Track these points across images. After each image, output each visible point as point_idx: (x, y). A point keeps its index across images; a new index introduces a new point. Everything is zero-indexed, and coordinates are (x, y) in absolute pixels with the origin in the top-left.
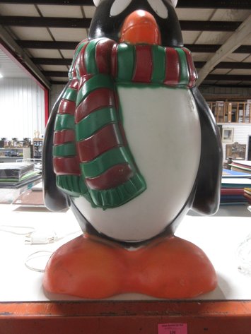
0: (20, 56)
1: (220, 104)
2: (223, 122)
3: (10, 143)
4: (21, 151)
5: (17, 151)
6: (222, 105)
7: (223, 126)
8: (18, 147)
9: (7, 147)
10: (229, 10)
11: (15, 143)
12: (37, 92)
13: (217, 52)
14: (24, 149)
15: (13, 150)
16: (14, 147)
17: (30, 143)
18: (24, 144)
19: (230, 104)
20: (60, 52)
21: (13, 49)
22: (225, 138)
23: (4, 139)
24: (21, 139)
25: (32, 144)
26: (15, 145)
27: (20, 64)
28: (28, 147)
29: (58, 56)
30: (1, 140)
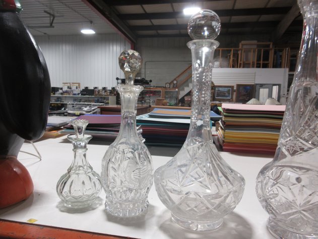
0: (107, 13)
3: (99, 91)
4: (108, 99)
5: (104, 98)
8: (105, 95)
9: (96, 95)
11: (103, 91)
12: (125, 45)
14: (110, 97)
15: (101, 98)
16: (102, 95)
17: (117, 92)
18: (110, 93)
20: (143, 7)
21: (102, 8)
23: (96, 88)
24: (110, 88)
26: (103, 94)
28: (115, 95)
29: (141, 11)
30: (93, 88)
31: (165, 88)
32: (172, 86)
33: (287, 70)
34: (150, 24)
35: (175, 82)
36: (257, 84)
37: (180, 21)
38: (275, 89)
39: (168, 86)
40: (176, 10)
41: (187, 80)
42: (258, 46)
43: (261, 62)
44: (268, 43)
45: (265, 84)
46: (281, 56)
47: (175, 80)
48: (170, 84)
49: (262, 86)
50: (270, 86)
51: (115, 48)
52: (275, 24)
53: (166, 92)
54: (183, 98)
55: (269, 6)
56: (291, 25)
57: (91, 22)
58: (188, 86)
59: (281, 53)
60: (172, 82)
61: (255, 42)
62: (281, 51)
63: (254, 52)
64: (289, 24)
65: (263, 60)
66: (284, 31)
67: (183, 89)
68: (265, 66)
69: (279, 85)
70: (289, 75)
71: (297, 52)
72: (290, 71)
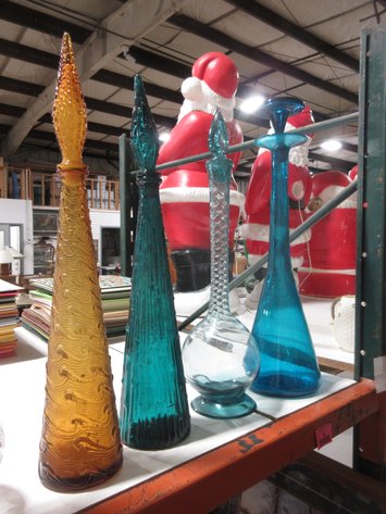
10: (47, 36)
13: (40, 96)
33: (30, 202)
38: (15, 231)
46: (19, 180)
50: (6, 227)
56: (30, 135)
59: (18, 176)
62: (19, 173)
64: (26, 133)
66: (19, 143)
69: (20, 226)
70: (34, 210)
71: (42, 177)
72: (35, 203)
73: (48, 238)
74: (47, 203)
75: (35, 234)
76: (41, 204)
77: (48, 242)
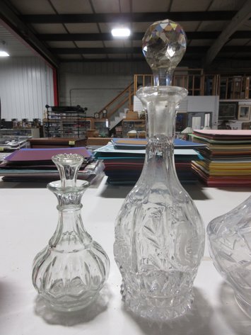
0: (23, 32)
1: (237, 79)
2: (240, 98)
3: (19, 123)
4: (30, 132)
5: (26, 131)
6: (240, 80)
7: (239, 103)
8: (27, 128)
12: (46, 71)
13: (233, 19)
14: (32, 130)
16: (23, 128)
17: (40, 124)
18: (32, 125)
19: (248, 78)
22: (241, 116)
23: (14, 120)
24: (31, 119)
25: (42, 124)
27: (24, 42)
28: (38, 127)
29: (63, 31)
30: (11, 120)
31: (94, 118)
32: (101, 115)
33: (218, 97)
34: (73, 46)
35: (105, 112)
36: (189, 113)
37: (107, 44)
38: (207, 117)
39: (97, 116)
40: (102, 31)
41: (117, 110)
42: (190, 72)
43: (193, 89)
44: (199, 69)
45: (197, 113)
46: (211, 83)
47: (104, 109)
48: (99, 114)
49: (194, 114)
50: (202, 115)
51: (34, 74)
52: (205, 49)
53: (96, 123)
54: (114, 129)
55: (199, 30)
56: (221, 51)
57: (4, 43)
58: (119, 116)
59: (211, 81)
60: (102, 111)
61: (187, 68)
62: (212, 78)
63: (186, 78)
64: (219, 49)
65: (195, 88)
66: (214, 57)
67: (114, 120)
68: (197, 94)
69: (211, 113)
70: (220, 103)
71: (226, 80)
72: (220, 98)
73: (227, 122)
74: (229, 98)
75: (219, 119)
76: (224, 98)
77: (227, 124)
